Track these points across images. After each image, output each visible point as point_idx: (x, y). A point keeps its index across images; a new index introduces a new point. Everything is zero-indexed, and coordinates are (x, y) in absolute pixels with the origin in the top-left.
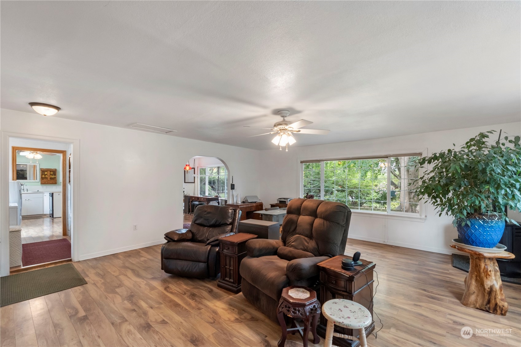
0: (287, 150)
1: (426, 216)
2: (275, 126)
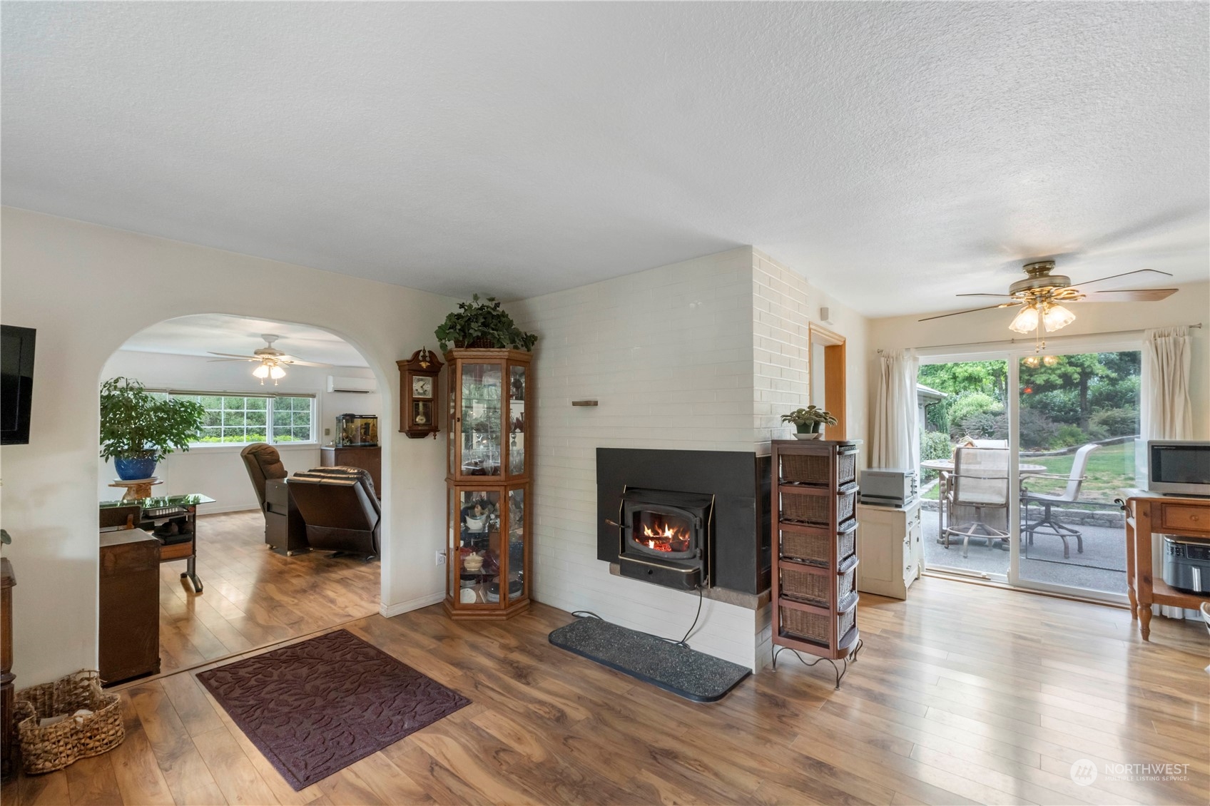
0: (276, 384)
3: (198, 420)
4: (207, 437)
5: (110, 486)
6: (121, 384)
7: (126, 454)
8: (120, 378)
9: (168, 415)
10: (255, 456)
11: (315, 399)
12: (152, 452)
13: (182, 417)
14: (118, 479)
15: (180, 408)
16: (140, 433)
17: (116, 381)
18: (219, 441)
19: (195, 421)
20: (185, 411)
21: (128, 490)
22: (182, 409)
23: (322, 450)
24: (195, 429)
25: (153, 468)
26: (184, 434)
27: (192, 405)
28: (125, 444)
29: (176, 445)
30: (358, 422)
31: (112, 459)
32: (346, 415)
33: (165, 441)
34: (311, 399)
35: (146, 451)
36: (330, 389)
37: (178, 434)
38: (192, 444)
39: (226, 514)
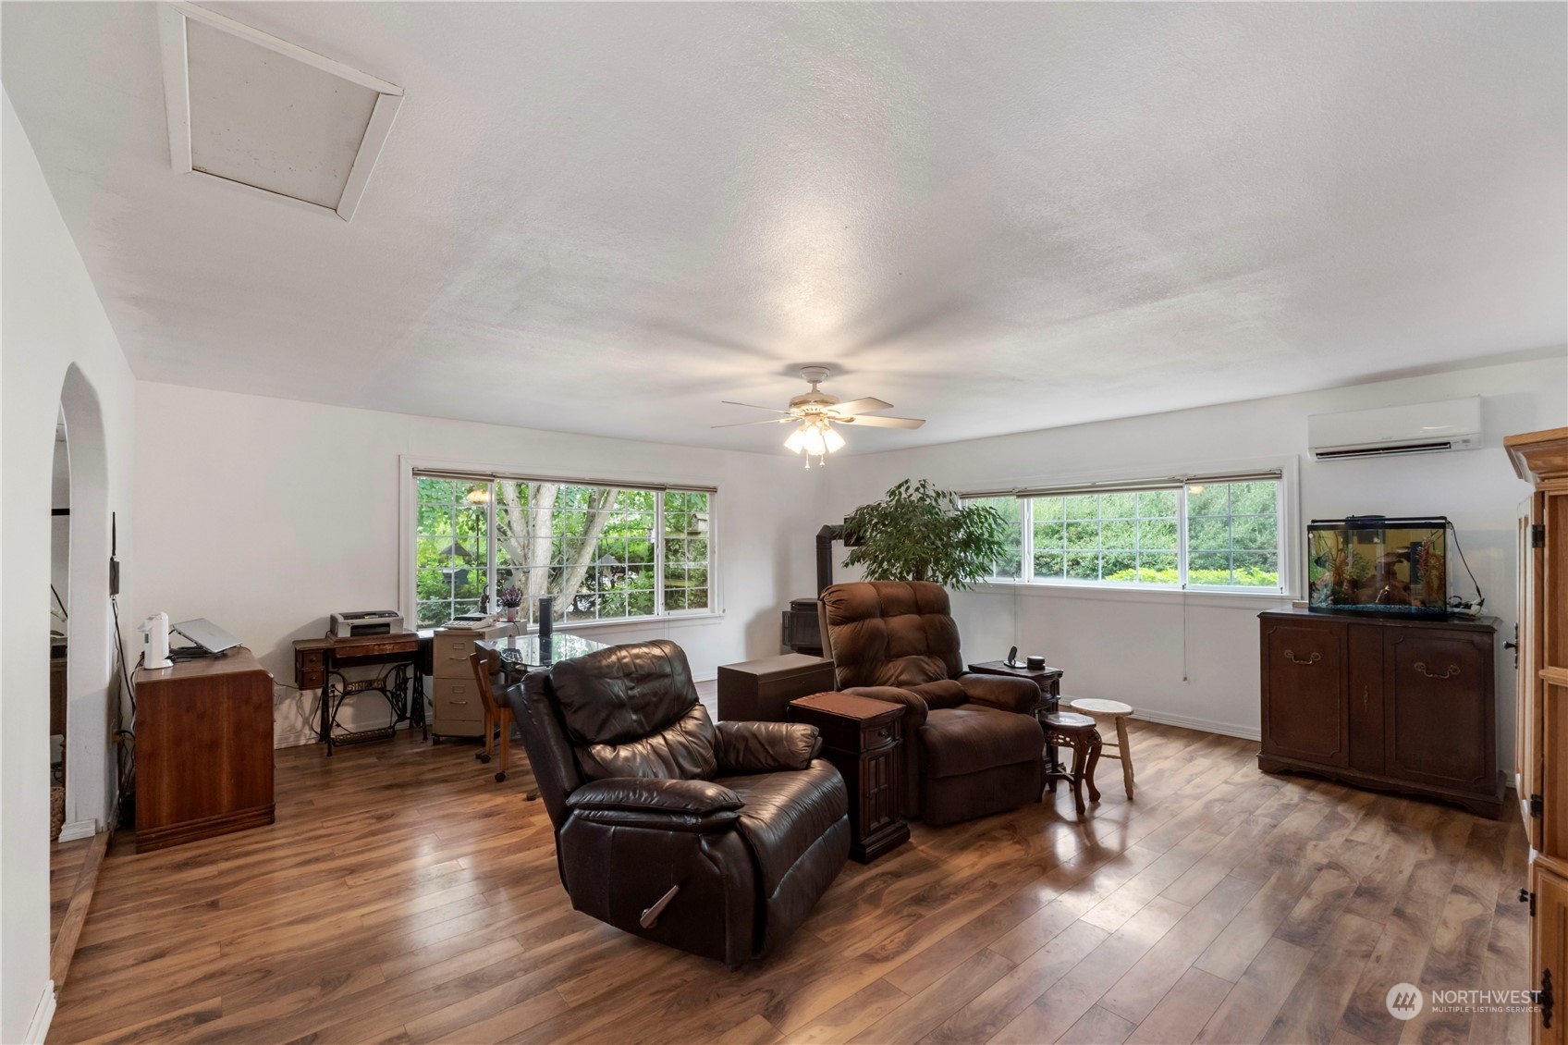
0: (808, 466)
1: (724, 611)
2: (795, 404)
11: (1284, 483)
34: (1274, 482)
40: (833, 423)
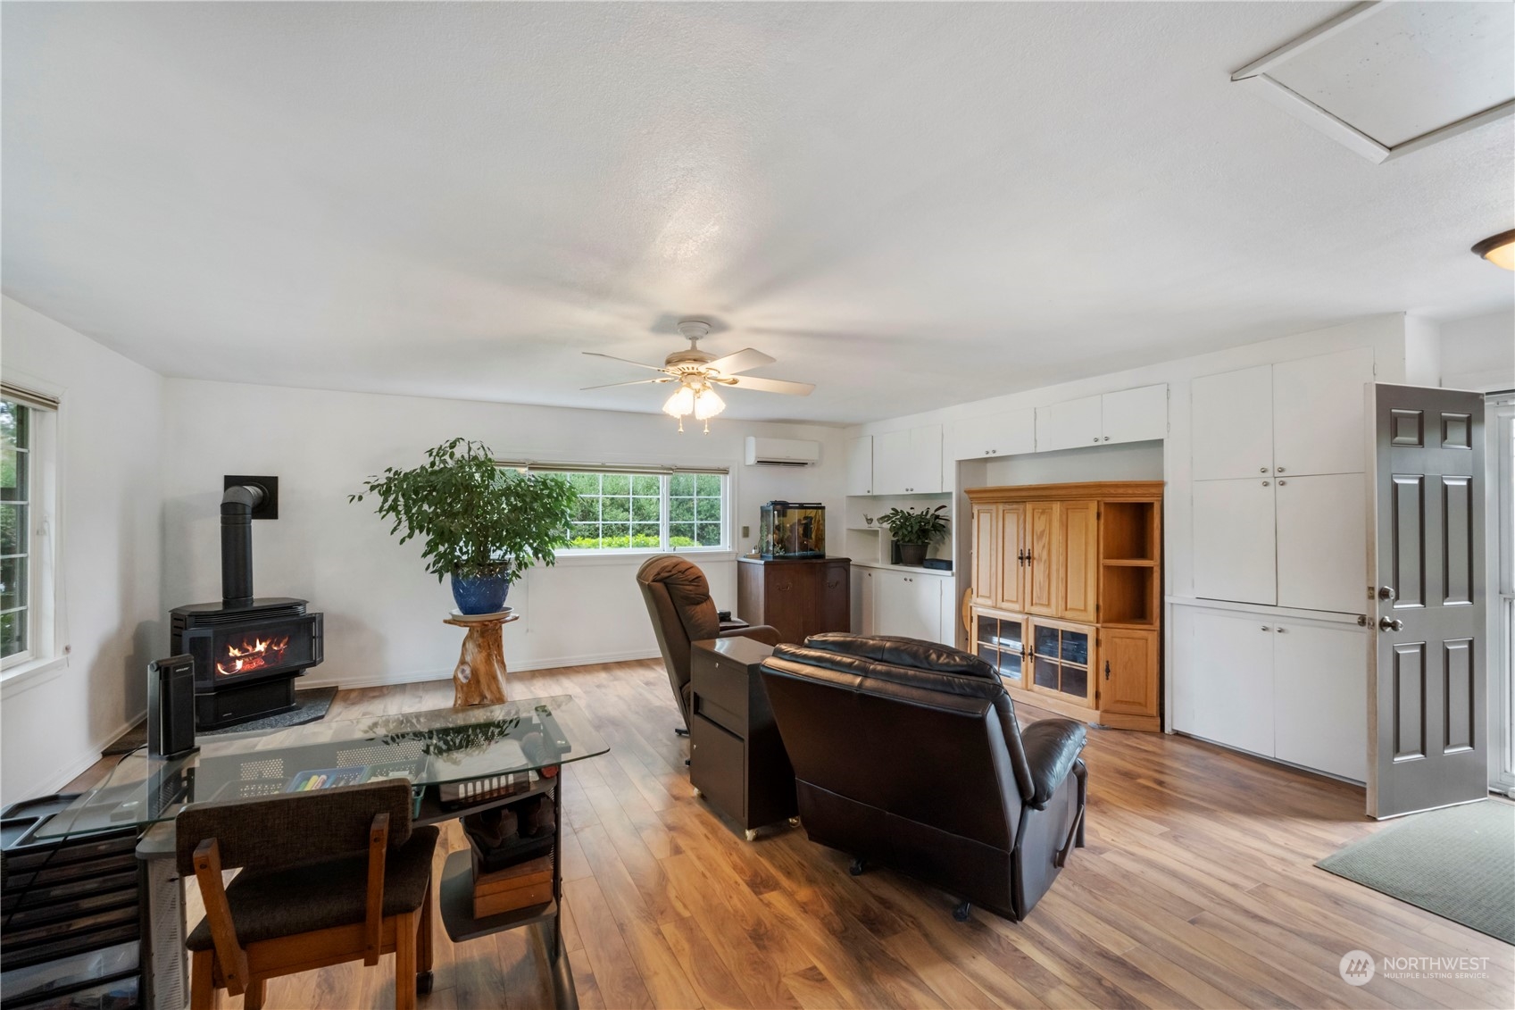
1: (67, 651)
3: (569, 511)
4: (579, 538)
5: (446, 622)
6: (460, 451)
7: (466, 570)
8: (458, 440)
9: (523, 501)
10: (666, 585)
11: (728, 477)
12: (504, 564)
13: (543, 506)
14: (457, 611)
15: (542, 490)
16: (485, 535)
17: (453, 446)
18: (595, 546)
19: (563, 512)
20: (549, 496)
21: (470, 630)
22: (546, 492)
23: (739, 562)
24: (564, 525)
25: (505, 594)
26: (547, 535)
27: (560, 485)
28: (464, 550)
29: (536, 554)
30: (795, 516)
31: (448, 577)
32: (775, 503)
33: (521, 548)
34: (722, 476)
35: (494, 564)
36: (751, 460)
37: (538, 536)
38: (559, 552)
39: (606, 667)
40: (717, 385)
